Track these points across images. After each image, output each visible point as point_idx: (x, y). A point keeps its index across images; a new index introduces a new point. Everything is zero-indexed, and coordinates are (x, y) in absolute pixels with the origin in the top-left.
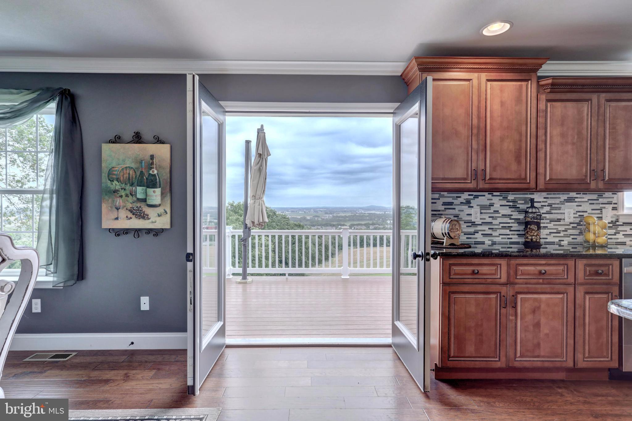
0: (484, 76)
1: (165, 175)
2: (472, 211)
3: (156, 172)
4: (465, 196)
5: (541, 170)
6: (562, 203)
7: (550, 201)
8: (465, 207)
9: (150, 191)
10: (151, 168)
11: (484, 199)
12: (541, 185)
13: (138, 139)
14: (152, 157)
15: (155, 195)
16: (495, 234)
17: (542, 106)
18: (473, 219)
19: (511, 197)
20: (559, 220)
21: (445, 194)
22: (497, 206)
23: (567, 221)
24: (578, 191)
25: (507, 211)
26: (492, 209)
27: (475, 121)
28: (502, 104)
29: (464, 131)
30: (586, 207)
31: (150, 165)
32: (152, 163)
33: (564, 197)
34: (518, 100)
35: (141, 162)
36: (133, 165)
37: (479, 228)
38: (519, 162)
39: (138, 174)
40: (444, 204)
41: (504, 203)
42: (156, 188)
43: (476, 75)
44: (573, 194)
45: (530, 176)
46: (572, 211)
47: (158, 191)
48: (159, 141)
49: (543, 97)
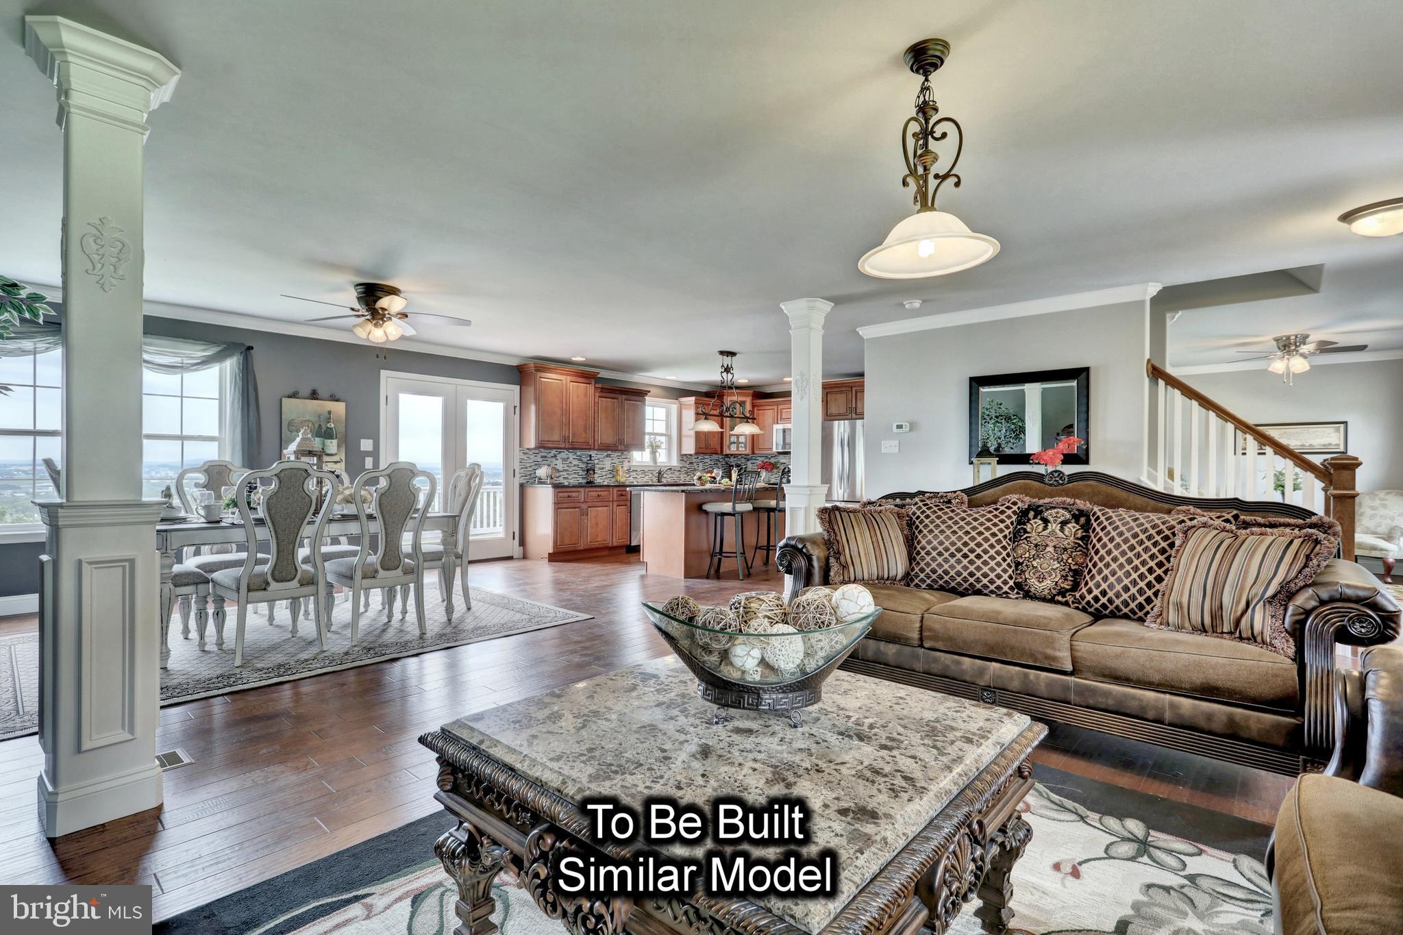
0: (569, 378)
1: (341, 428)
2: (557, 462)
3: (333, 426)
4: (554, 452)
5: (596, 438)
6: (604, 458)
7: (599, 456)
8: (554, 459)
9: (328, 442)
10: (329, 422)
11: (564, 454)
12: (596, 447)
13: (314, 395)
14: (330, 413)
15: (332, 446)
16: (570, 477)
17: (597, 400)
18: (558, 467)
19: (579, 453)
20: (603, 468)
21: (542, 450)
22: (571, 459)
23: (607, 469)
24: (612, 451)
25: (576, 462)
26: (569, 461)
27: (564, 406)
28: (578, 396)
29: (559, 412)
30: (616, 460)
31: (328, 420)
32: (330, 418)
33: (605, 454)
34: (586, 395)
35: (319, 416)
36: (312, 419)
37: (561, 473)
38: (586, 432)
39: (317, 426)
40: (542, 457)
41: (575, 457)
42: (332, 439)
43: (565, 377)
44: (610, 452)
45: (591, 442)
46: (609, 463)
47: (335, 442)
48: (334, 398)
49: (597, 394)
